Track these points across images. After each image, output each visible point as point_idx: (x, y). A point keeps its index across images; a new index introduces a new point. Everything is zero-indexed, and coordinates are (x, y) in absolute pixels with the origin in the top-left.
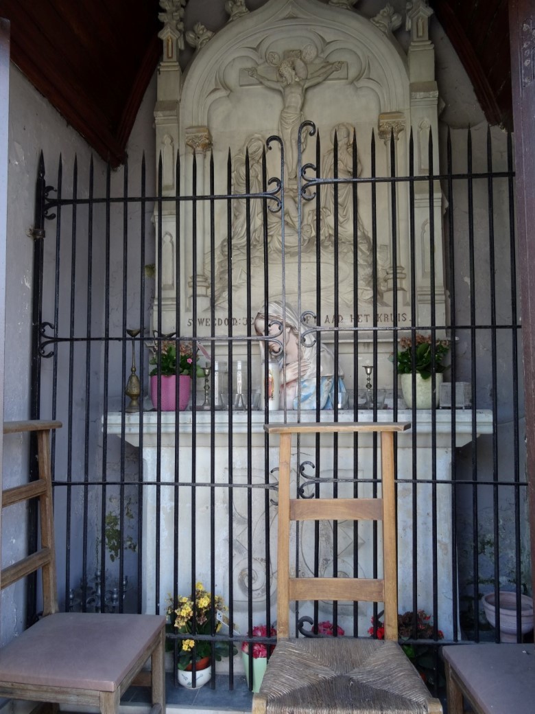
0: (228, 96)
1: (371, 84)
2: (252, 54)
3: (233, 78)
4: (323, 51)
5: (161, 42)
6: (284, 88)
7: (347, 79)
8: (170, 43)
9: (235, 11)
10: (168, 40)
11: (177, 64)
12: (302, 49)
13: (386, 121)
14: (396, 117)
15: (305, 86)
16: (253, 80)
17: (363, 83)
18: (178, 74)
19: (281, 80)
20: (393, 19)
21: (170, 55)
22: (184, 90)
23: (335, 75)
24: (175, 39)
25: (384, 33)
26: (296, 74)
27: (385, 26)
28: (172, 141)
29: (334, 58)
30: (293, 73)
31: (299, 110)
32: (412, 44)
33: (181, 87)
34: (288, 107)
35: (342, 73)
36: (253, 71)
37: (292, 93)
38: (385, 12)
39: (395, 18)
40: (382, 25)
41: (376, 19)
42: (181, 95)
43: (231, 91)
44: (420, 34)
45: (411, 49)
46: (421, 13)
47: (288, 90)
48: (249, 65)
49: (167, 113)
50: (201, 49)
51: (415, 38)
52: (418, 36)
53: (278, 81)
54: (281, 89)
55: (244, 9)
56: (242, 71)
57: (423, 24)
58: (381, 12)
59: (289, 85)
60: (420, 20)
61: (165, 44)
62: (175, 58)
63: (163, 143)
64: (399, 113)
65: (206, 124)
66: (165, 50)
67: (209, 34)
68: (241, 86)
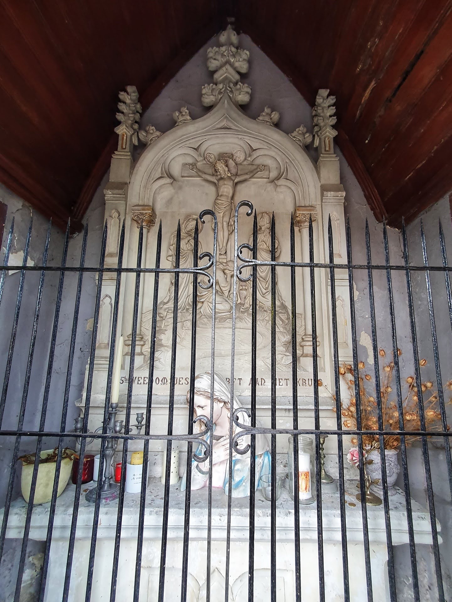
0: (172, 183)
1: (289, 184)
2: (192, 152)
3: (176, 170)
4: (250, 156)
5: (118, 135)
6: (218, 180)
7: (269, 178)
8: (125, 138)
9: (181, 118)
10: (123, 135)
11: (129, 154)
12: (234, 153)
13: (301, 212)
14: (310, 210)
15: (236, 181)
16: (193, 173)
17: (282, 182)
18: (129, 161)
19: (216, 174)
20: (306, 136)
21: (124, 147)
22: (133, 176)
23: (259, 174)
24: (129, 134)
25: (300, 145)
26: (228, 171)
27: (299, 140)
28: (119, 216)
29: (259, 161)
30: (226, 169)
31: (230, 198)
32: (321, 155)
33: (131, 173)
34: (221, 195)
35: (265, 173)
36: (193, 166)
37: (225, 184)
38: (300, 130)
39: (307, 135)
40: (297, 139)
41: (293, 134)
42: (130, 179)
43: (174, 180)
44: (327, 149)
45: (321, 159)
46: (328, 134)
47: (221, 182)
48: (190, 160)
49: (116, 191)
50: (150, 144)
51: (323, 151)
52: (325, 150)
53: (213, 175)
54: (216, 181)
55: (189, 118)
56: (185, 165)
57: (329, 142)
58: (297, 130)
59: (222, 179)
60: (327, 139)
61: (120, 138)
62: (128, 149)
63: (111, 216)
64: (312, 207)
65: (151, 204)
66: (120, 142)
67: (158, 133)
68: (182, 177)
